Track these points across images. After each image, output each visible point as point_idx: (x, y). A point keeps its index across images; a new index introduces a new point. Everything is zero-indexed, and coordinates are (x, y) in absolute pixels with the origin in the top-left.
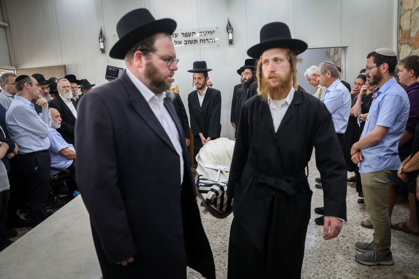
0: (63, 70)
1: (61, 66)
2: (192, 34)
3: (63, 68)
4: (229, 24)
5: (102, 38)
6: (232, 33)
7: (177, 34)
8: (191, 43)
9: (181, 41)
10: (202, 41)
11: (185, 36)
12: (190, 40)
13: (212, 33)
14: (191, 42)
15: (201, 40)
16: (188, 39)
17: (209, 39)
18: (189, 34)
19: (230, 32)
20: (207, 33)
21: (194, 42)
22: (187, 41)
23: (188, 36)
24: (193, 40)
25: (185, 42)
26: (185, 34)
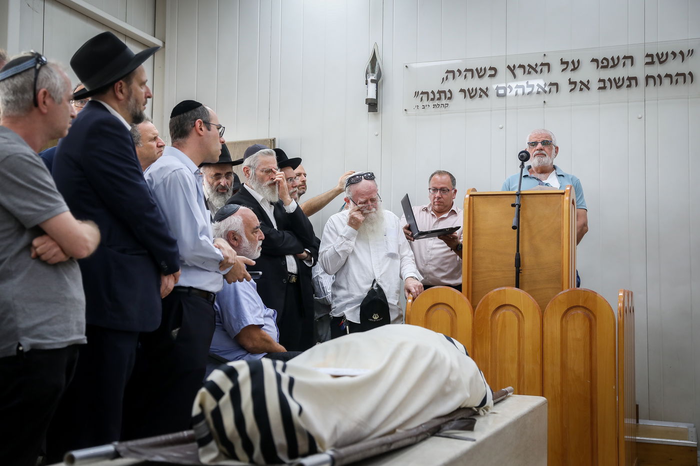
2: (622, 61)
5: (373, 72)
7: (578, 61)
8: (618, 87)
9: (588, 82)
10: (651, 81)
11: (602, 67)
12: (615, 79)
13: (685, 56)
14: (617, 84)
15: (648, 77)
16: (608, 74)
17: (674, 74)
18: (614, 62)
20: (671, 57)
21: (627, 83)
22: (606, 79)
23: (612, 67)
24: (623, 79)
25: (602, 85)
26: (602, 63)
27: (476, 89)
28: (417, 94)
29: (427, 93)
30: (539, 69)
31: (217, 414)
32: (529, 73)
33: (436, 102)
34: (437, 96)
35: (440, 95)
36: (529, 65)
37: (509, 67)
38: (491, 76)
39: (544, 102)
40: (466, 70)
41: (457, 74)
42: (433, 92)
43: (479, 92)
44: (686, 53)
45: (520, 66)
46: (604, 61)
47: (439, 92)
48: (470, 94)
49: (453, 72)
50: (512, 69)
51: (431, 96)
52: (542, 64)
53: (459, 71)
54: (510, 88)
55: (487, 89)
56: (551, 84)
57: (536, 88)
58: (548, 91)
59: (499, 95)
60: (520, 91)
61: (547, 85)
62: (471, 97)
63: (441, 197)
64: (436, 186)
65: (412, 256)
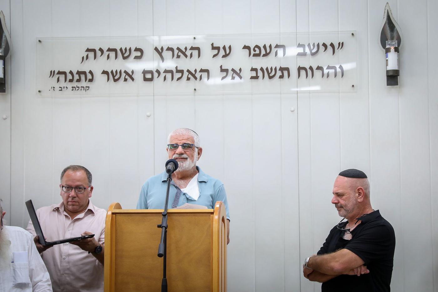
2: (274, 50)
4: (390, 25)
5: (1, 46)
6: (396, 50)
7: (230, 47)
8: (271, 78)
9: (240, 70)
10: (303, 73)
11: (254, 55)
13: (336, 48)
14: (270, 73)
15: (300, 69)
16: (261, 63)
17: (325, 67)
18: (266, 50)
19: (392, 49)
20: (322, 48)
21: (279, 73)
22: (259, 69)
23: (264, 56)
24: (276, 69)
25: (254, 74)
26: (255, 50)
27: (120, 72)
28: (52, 73)
29: (64, 73)
30: (188, 53)
32: (178, 57)
33: (75, 84)
34: (76, 77)
36: (178, 49)
37: (156, 49)
38: (136, 58)
39: (195, 90)
40: (109, 50)
41: (99, 53)
42: (71, 73)
43: (123, 75)
44: (336, 46)
45: (169, 49)
46: (256, 49)
47: (79, 73)
48: (114, 77)
49: (94, 51)
50: (159, 52)
51: (69, 77)
52: (192, 48)
53: (101, 50)
54: (158, 72)
55: (133, 72)
56: (202, 71)
57: (186, 74)
58: (198, 77)
59: (146, 79)
60: (169, 76)
61: (198, 71)
62: (115, 80)
63: (75, 196)
64: (70, 183)
65: (47, 281)
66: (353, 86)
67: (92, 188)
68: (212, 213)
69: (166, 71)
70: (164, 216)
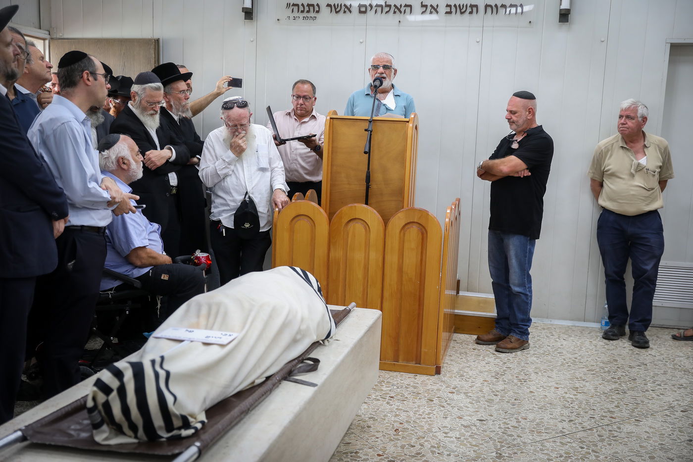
0: (152, 52)
1: (150, 40)
3: (152, 46)
8: (462, 13)
9: (437, 6)
10: (489, 9)
12: (459, 5)
14: (461, 10)
15: (487, 6)
17: (507, 5)
21: (469, 10)
22: (453, 5)
24: (467, 5)
25: (448, 10)
27: (341, 5)
28: (288, 5)
29: (298, 5)
31: (107, 406)
33: (305, 14)
34: (307, 9)
35: (309, 9)
39: (400, 21)
42: (303, 5)
43: (343, 8)
47: (309, 5)
48: (335, 9)
51: (301, 8)
54: (371, 6)
55: (351, 5)
56: (406, 6)
57: (393, 8)
58: (403, 11)
59: (360, 12)
60: (379, 9)
61: (403, 6)
62: (337, 12)
63: (303, 103)
64: (300, 93)
65: (282, 168)
66: (530, 22)
67: (316, 99)
68: (408, 122)
69: (377, 6)
70: (370, 122)
